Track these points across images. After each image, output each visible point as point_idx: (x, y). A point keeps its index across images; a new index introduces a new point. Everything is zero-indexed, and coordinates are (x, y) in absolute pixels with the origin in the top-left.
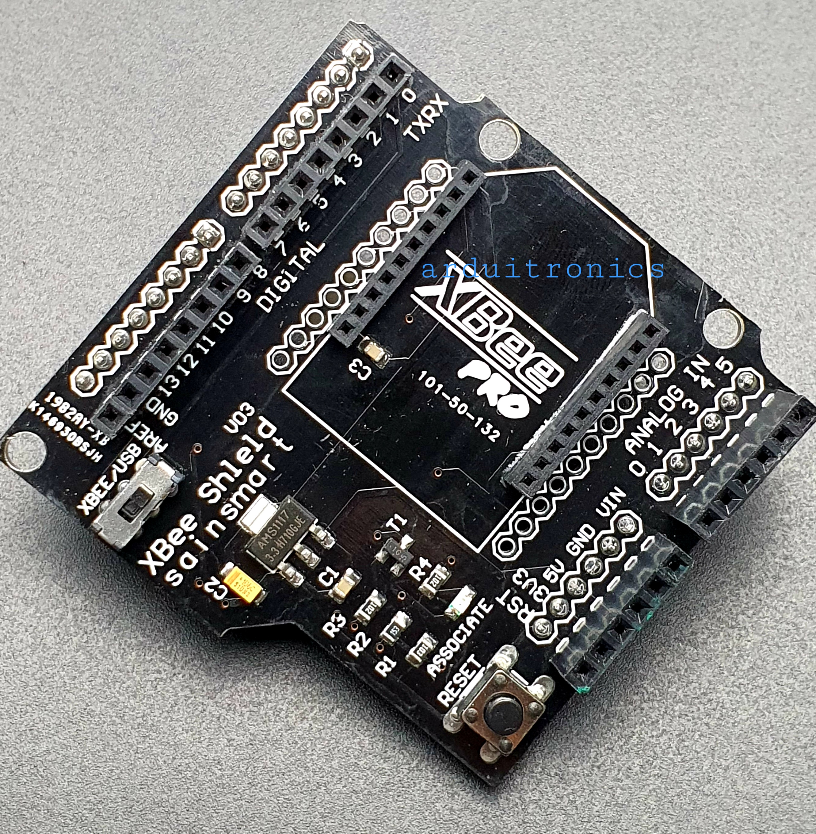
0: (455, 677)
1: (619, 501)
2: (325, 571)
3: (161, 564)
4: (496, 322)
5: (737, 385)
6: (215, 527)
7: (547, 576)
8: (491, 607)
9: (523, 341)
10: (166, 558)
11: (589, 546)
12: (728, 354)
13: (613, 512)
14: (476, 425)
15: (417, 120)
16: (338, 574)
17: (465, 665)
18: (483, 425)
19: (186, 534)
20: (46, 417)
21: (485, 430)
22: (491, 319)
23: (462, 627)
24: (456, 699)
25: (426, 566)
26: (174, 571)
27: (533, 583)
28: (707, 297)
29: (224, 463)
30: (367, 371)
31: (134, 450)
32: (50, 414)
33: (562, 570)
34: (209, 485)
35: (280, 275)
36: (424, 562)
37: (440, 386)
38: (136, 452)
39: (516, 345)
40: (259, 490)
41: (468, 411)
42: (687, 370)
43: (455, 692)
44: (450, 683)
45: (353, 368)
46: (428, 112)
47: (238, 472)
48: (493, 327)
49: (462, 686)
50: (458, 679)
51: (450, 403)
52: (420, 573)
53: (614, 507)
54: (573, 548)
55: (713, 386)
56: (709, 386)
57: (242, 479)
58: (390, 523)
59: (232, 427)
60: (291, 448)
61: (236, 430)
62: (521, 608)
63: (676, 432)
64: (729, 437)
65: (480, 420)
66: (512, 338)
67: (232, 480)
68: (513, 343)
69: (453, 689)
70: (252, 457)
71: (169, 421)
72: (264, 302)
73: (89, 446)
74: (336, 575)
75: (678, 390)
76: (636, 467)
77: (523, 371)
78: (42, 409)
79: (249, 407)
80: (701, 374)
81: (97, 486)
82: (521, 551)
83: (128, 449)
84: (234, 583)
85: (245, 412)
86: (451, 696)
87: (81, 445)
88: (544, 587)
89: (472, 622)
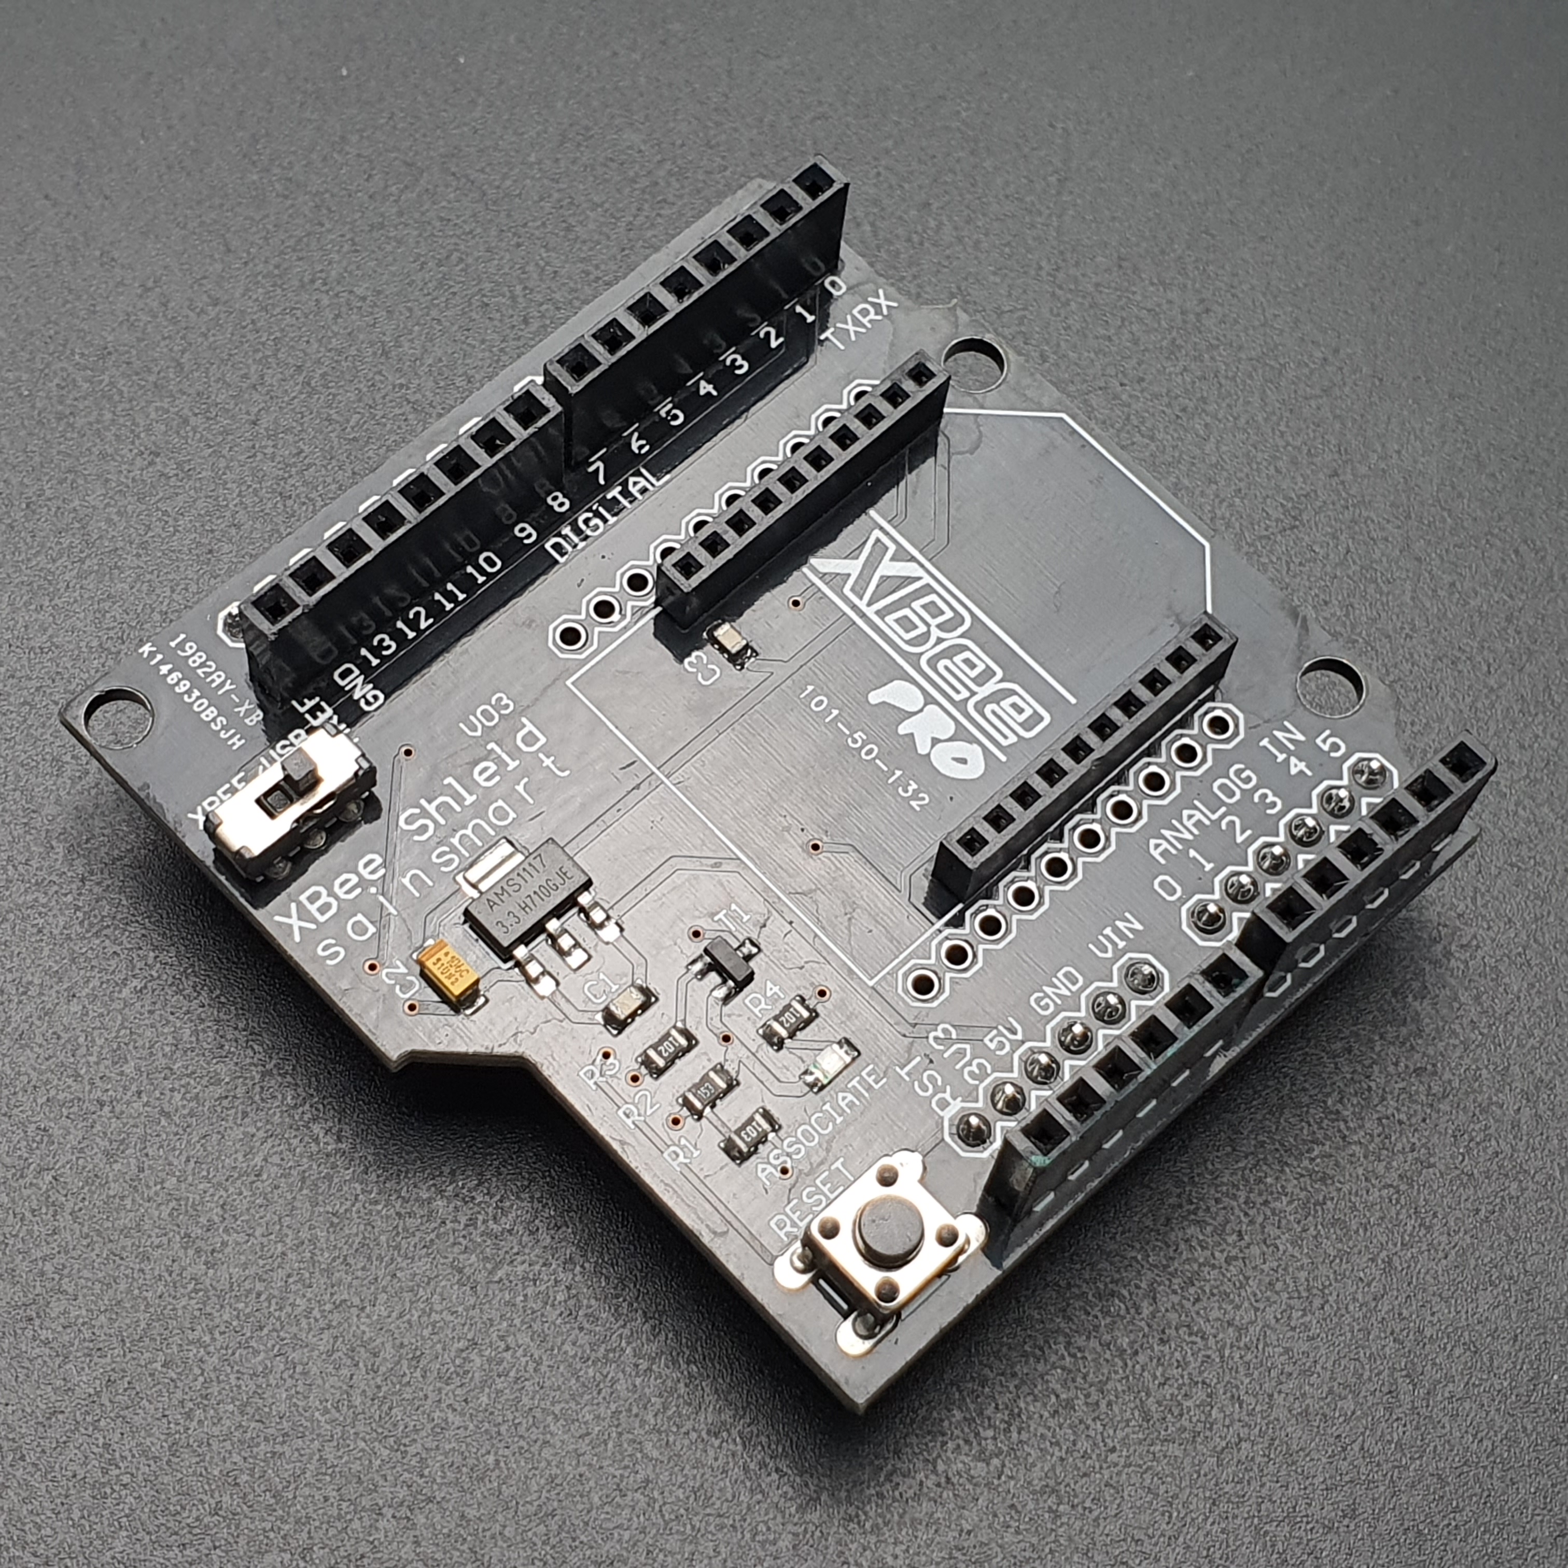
0: (806, 1193)
1: (1131, 936)
3: (312, 926)
5: (1351, 778)
6: (415, 880)
7: (989, 1041)
8: (885, 1080)
9: (983, 661)
10: (322, 919)
11: (1070, 1003)
13: (1119, 954)
14: (891, 781)
15: (845, 321)
18: (903, 782)
19: (363, 883)
20: (164, 669)
21: (906, 791)
23: (827, 1107)
25: (776, 994)
26: (333, 941)
27: (964, 1051)
29: (449, 780)
30: (712, 672)
33: (1019, 1036)
34: (417, 811)
35: (591, 510)
36: (772, 989)
37: (835, 712)
40: (500, 832)
41: (878, 757)
42: (1265, 743)
43: (801, 1218)
44: (796, 1201)
45: (692, 664)
46: (865, 312)
47: (470, 799)
48: (935, 633)
49: (815, 1209)
50: (811, 1195)
51: (849, 740)
52: (763, 1005)
53: (1121, 944)
54: (1042, 1004)
55: (1309, 773)
56: (1302, 773)
57: (477, 810)
58: (722, 916)
59: (473, 728)
60: (567, 773)
61: (478, 733)
62: (938, 1090)
63: (1240, 838)
65: (898, 773)
67: (457, 809)
69: (799, 1213)
70: (497, 778)
71: (368, 704)
72: (557, 546)
73: (225, 723)
75: (1248, 773)
76: (1165, 885)
79: (506, 700)
80: (1290, 753)
82: (947, 994)
83: (291, 736)
84: (434, 959)
85: (498, 707)
86: (794, 1225)
87: (214, 720)
88: (983, 1061)
89: (847, 1101)
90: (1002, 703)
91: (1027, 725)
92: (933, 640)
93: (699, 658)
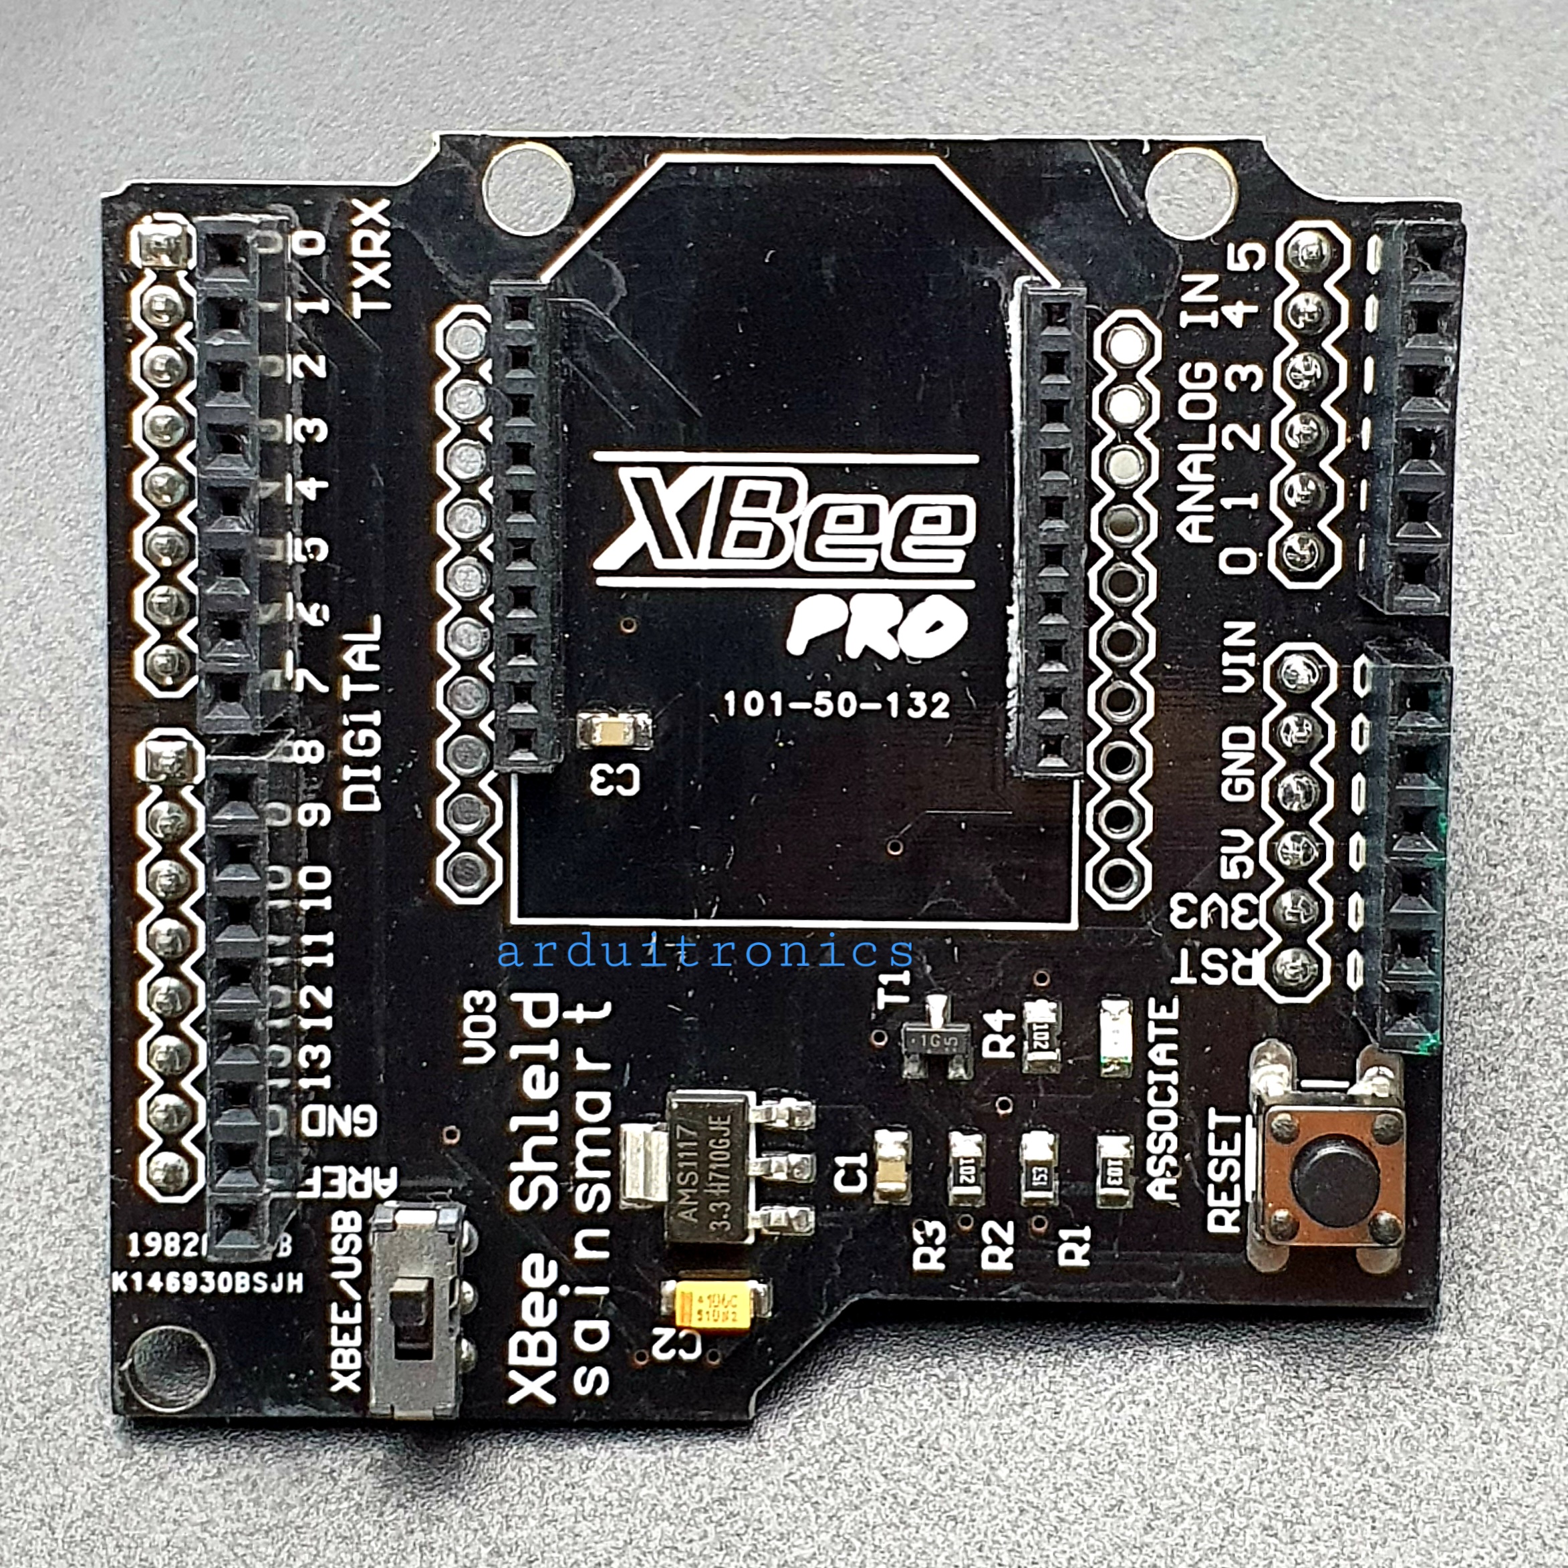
0: (1211, 1173)
1: (1251, 643)
2: (837, 1168)
3: (551, 1376)
4: (781, 509)
5: (1296, 273)
6: (589, 1243)
7: (1227, 873)
8: (1176, 1002)
9: (854, 503)
10: (551, 1359)
11: (1261, 763)
12: (1236, 231)
13: (1257, 671)
14: (894, 713)
15: (358, 274)
16: (864, 1156)
17: (1212, 1138)
18: (906, 703)
19: (549, 1293)
20: (155, 1283)
21: (917, 709)
22: (770, 510)
23: (1152, 1077)
24: (1244, 1206)
25: (1005, 1023)
26: (582, 1371)
27: (1214, 904)
28: (1118, 163)
29: (515, 1123)
30: (628, 773)
31: (347, 1222)
32: (156, 1276)
33: (1249, 842)
34: (520, 1180)
35: (346, 729)
36: (996, 1020)
37: (777, 697)
38: (352, 1222)
39: (848, 520)
40: (612, 1122)
41: (859, 701)
42: (1185, 319)
43: (1231, 1197)
44: (1211, 1188)
45: (601, 786)
46: (366, 243)
47: (552, 1121)
48: (783, 521)
49: (1235, 1177)
50: (1218, 1170)
51: (818, 712)
52: (1005, 1043)
53: (1250, 659)
54: (1238, 789)
55: (1254, 309)
56: (1246, 315)
57: (570, 1125)
58: (883, 999)
59: (480, 1052)
60: (608, 1007)
61: (491, 1052)
62: (1228, 964)
63: (1254, 443)
64: (1356, 376)
65: (893, 698)
66: (832, 514)
67: (552, 1141)
68: (842, 520)
69: (1224, 1195)
70: (554, 1076)
71: (365, 1127)
72: (357, 798)
73: (265, 1276)
74: (862, 1160)
75: (1199, 367)
76: (1233, 561)
77: (898, 555)
78: (137, 1277)
79: (479, 996)
80: (1217, 306)
81: (334, 1331)
82: (1148, 867)
83: (335, 1228)
84: (695, 1316)
85: (479, 1010)
86: (1230, 1210)
87: (252, 1284)
88: (1241, 896)
89: (1163, 1055)
90: (913, 530)
91: (958, 528)
92: (787, 531)
93: (601, 773)
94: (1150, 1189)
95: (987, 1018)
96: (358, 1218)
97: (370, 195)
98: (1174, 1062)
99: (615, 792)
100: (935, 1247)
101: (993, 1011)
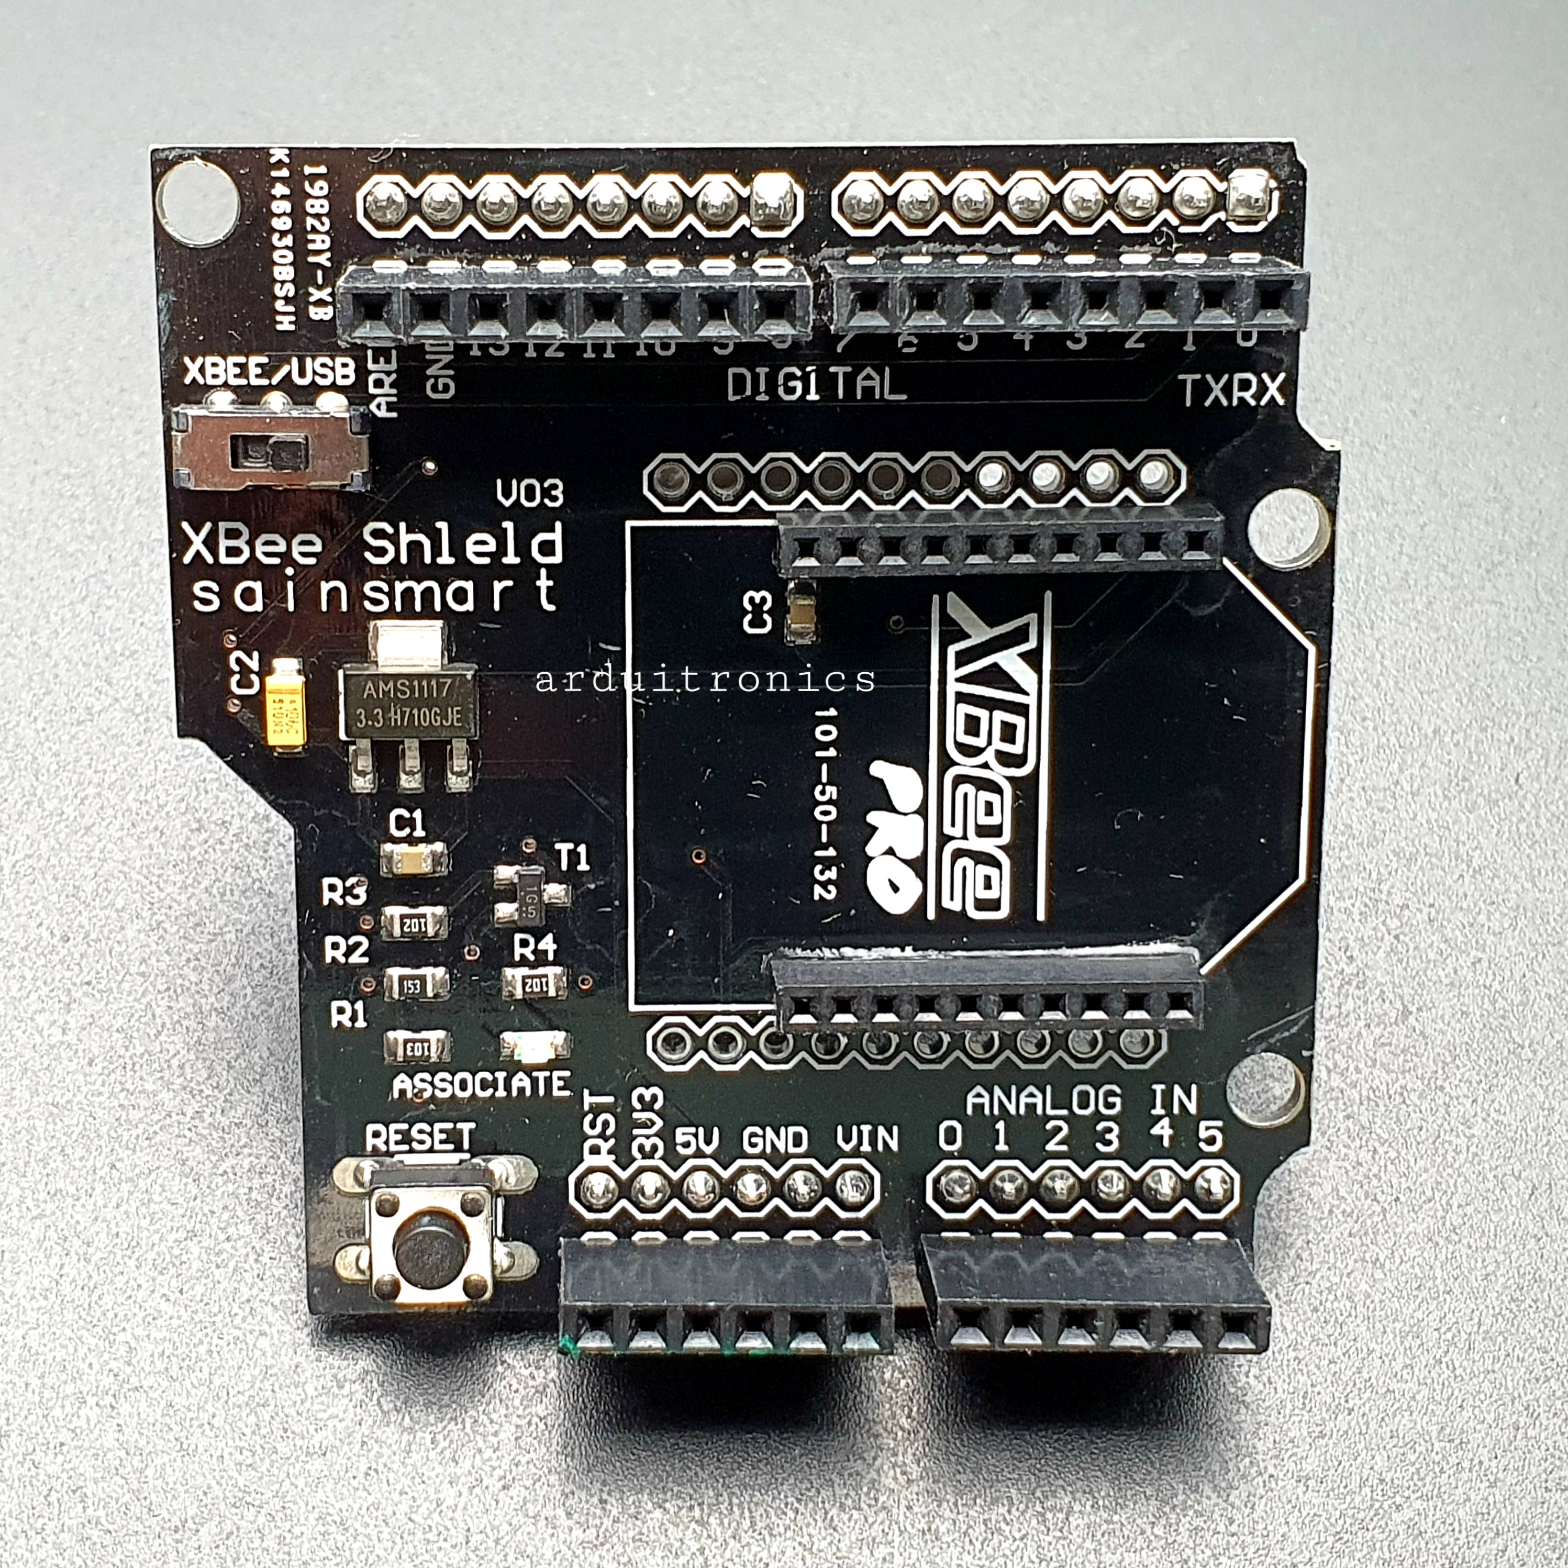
0: (418, 1126)
1: (880, 1147)
2: (411, 811)
3: (210, 559)
4: (1000, 755)
5: (1195, 1178)
6: (334, 593)
7: (681, 1133)
8: (567, 1093)
9: (1004, 816)
10: (224, 559)
11: (777, 1159)
12: (1232, 1126)
13: (856, 1153)
14: (818, 853)
15: (1218, 378)
16: (423, 834)
17: (450, 1126)
18: (827, 863)
19: (286, 557)
20: (280, 190)
21: (822, 873)
22: (998, 745)
23: (501, 1075)
24: (391, 1154)
25: (546, 952)
26: (215, 587)
27: (653, 1123)
28: (1294, 1030)
29: (443, 526)
30: (763, 624)
31: (345, 371)
32: (287, 191)
33: (709, 1150)
34: (391, 531)
35: (802, 369)
36: (548, 944)
37: (832, 752)
38: (345, 377)
39: (989, 811)
40: (446, 613)
41: (829, 823)
42: (1159, 1088)
43: (397, 1143)
44: (405, 1126)
45: (752, 600)
46: (1245, 385)
47: (446, 559)
48: (989, 756)
49: (415, 1145)
50: (421, 1132)
51: (819, 788)
52: (528, 952)
53: (866, 1148)
54: (754, 1140)
55: (1166, 1143)
56: (1161, 1137)
57: (443, 575)
58: (564, 848)
59: (507, 494)
60: (551, 608)
61: (507, 503)
62: (603, 1136)
63: (1051, 1146)
64: (1108, 1226)
65: (831, 852)
66: (994, 798)
67: (428, 559)
68: (989, 806)
69: (399, 1137)
70: (486, 561)
71: (435, 389)
72: (739, 380)
73: (291, 294)
74: (419, 833)
75: (1117, 1100)
76: (951, 1131)
77: (958, 854)
78: (285, 173)
79: (559, 493)
80: (1169, 1114)
81: (242, 360)
82: (686, 1068)
83: (339, 360)
84: (277, 697)
85: (546, 493)
86: (387, 1143)
87: (283, 282)
88: (661, 1145)
89: (521, 1084)
90: (980, 867)
91: (981, 905)
93: (764, 600)
94: (402, 1076)
95: (550, 937)
96: (348, 382)
97: (1290, 389)
98: (514, 1093)
99: (747, 612)
100: (343, 897)
101: (555, 942)
